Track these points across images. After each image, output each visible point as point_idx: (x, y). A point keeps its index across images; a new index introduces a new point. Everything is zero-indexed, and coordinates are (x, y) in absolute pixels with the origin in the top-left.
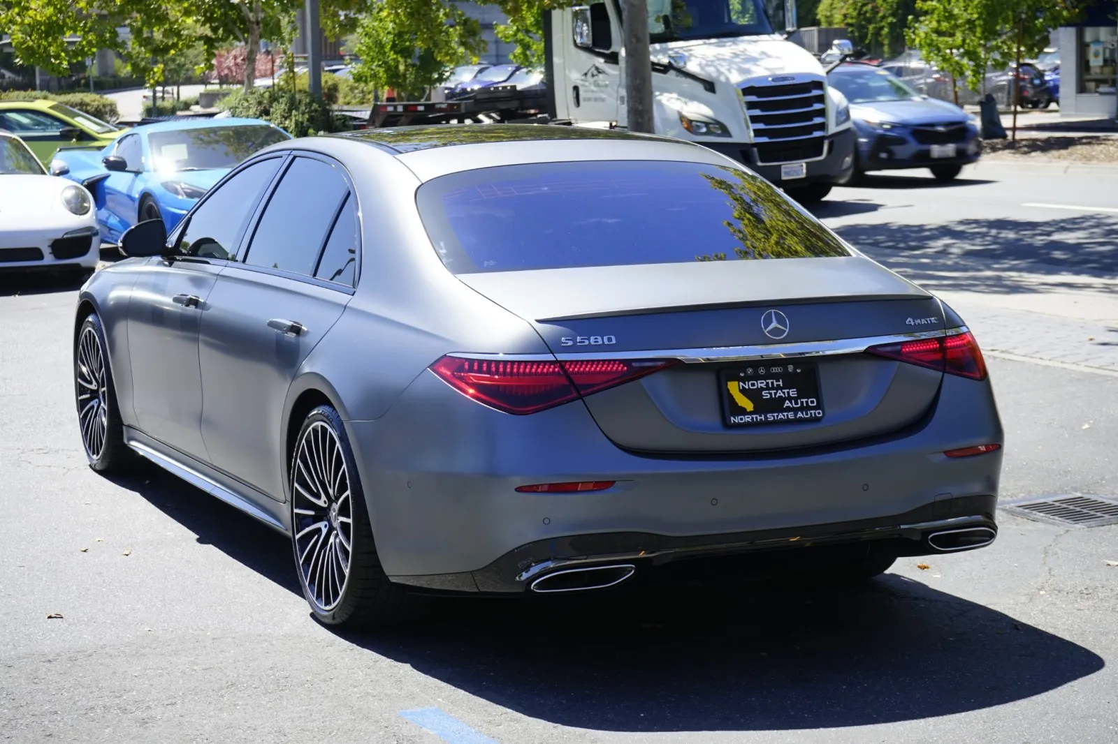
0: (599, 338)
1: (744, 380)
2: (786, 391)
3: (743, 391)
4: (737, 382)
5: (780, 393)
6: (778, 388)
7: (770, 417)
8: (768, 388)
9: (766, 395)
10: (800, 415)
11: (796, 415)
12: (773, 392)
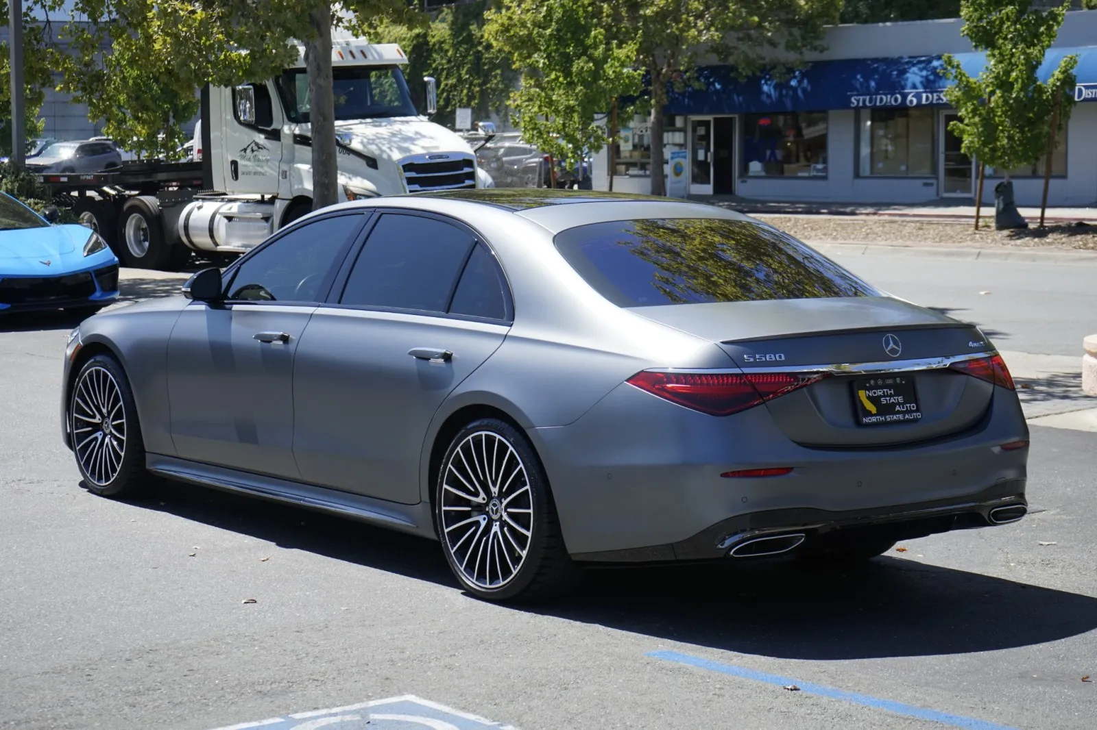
0: (773, 356)
1: (869, 389)
2: (896, 398)
3: (869, 398)
4: (864, 391)
5: (892, 400)
6: (891, 396)
7: (889, 418)
8: (884, 396)
9: (883, 401)
10: (907, 416)
11: (904, 416)
12: (888, 399)
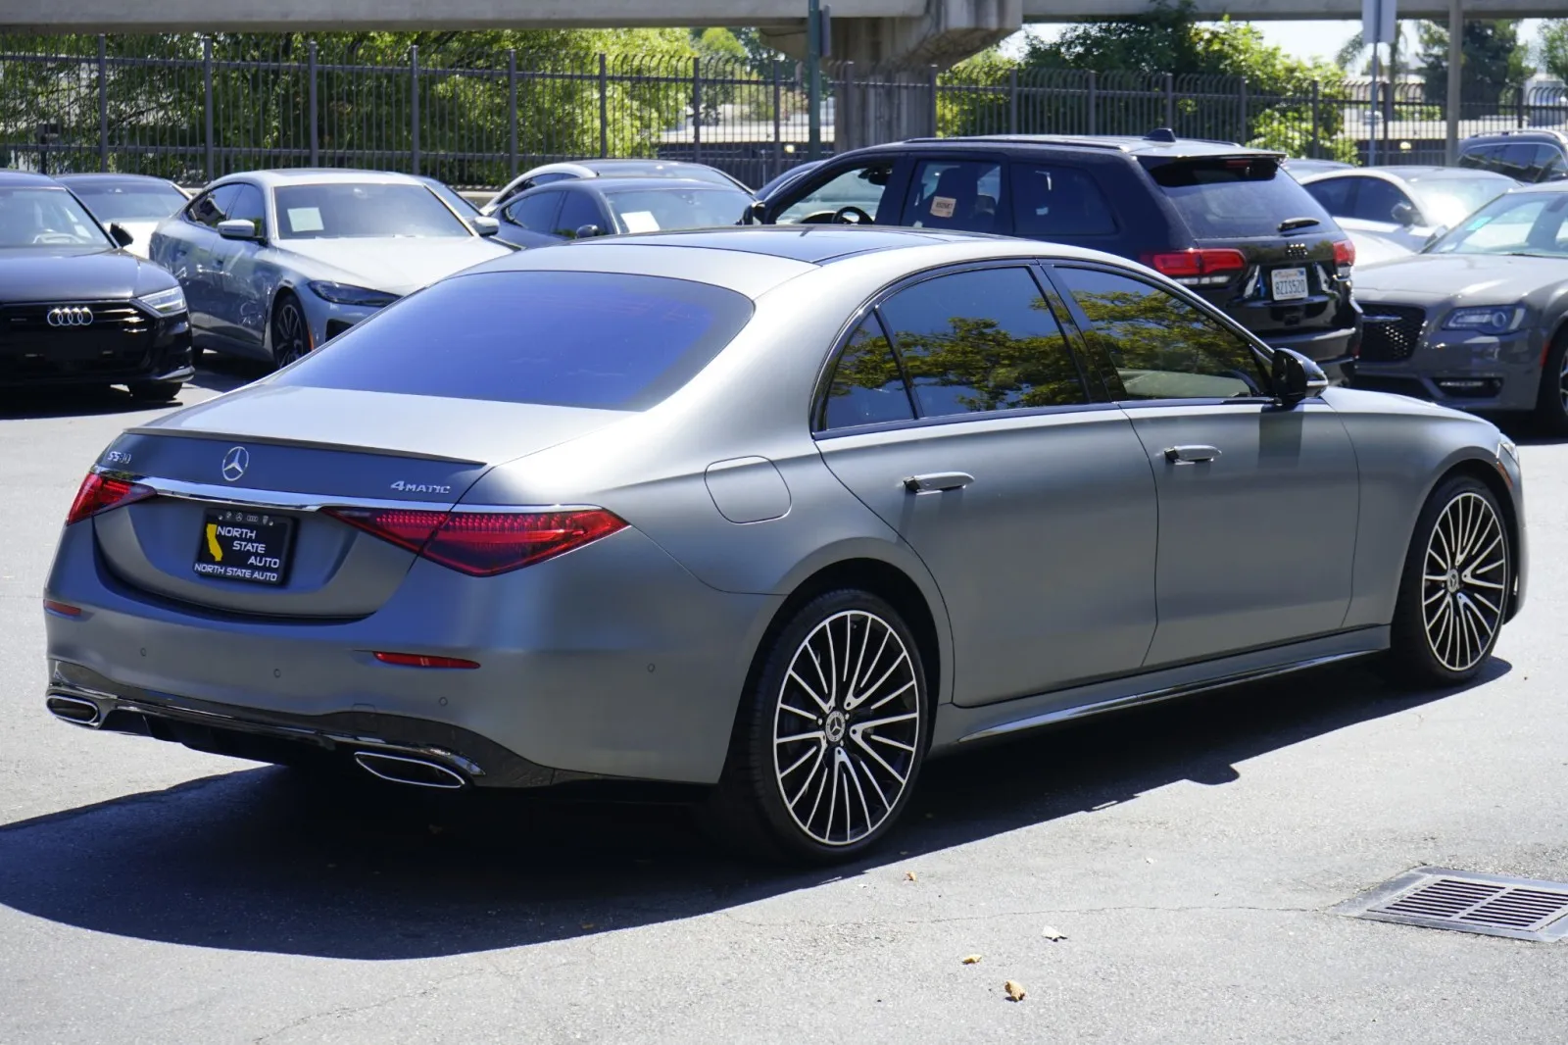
0: (125, 456)
1: (223, 524)
2: (255, 545)
3: (219, 537)
4: (215, 526)
5: (249, 547)
6: (250, 540)
7: (231, 572)
8: (241, 539)
9: (237, 546)
10: (256, 575)
11: (253, 574)
12: (244, 543)
